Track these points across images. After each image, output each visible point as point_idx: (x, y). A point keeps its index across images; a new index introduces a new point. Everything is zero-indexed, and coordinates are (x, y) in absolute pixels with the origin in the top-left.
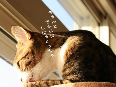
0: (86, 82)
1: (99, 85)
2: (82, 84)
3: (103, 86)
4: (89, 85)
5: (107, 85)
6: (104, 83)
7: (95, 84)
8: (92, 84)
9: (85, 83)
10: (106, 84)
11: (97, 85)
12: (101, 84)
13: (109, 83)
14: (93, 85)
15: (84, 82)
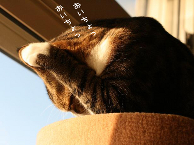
0: (138, 113)
1: (160, 118)
2: (132, 116)
3: (167, 121)
4: (142, 119)
5: (174, 119)
6: (169, 117)
7: (153, 117)
8: (149, 117)
9: (137, 115)
10: (173, 117)
11: (157, 119)
12: (164, 117)
13: (177, 116)
14: (150, 119)
15: (136, 113)
